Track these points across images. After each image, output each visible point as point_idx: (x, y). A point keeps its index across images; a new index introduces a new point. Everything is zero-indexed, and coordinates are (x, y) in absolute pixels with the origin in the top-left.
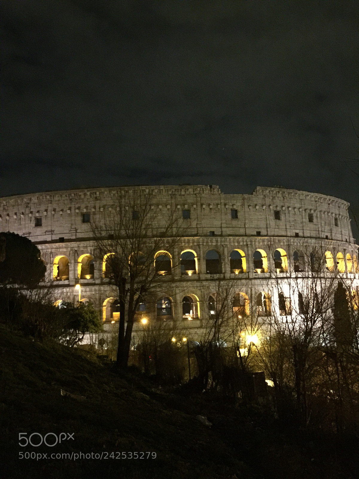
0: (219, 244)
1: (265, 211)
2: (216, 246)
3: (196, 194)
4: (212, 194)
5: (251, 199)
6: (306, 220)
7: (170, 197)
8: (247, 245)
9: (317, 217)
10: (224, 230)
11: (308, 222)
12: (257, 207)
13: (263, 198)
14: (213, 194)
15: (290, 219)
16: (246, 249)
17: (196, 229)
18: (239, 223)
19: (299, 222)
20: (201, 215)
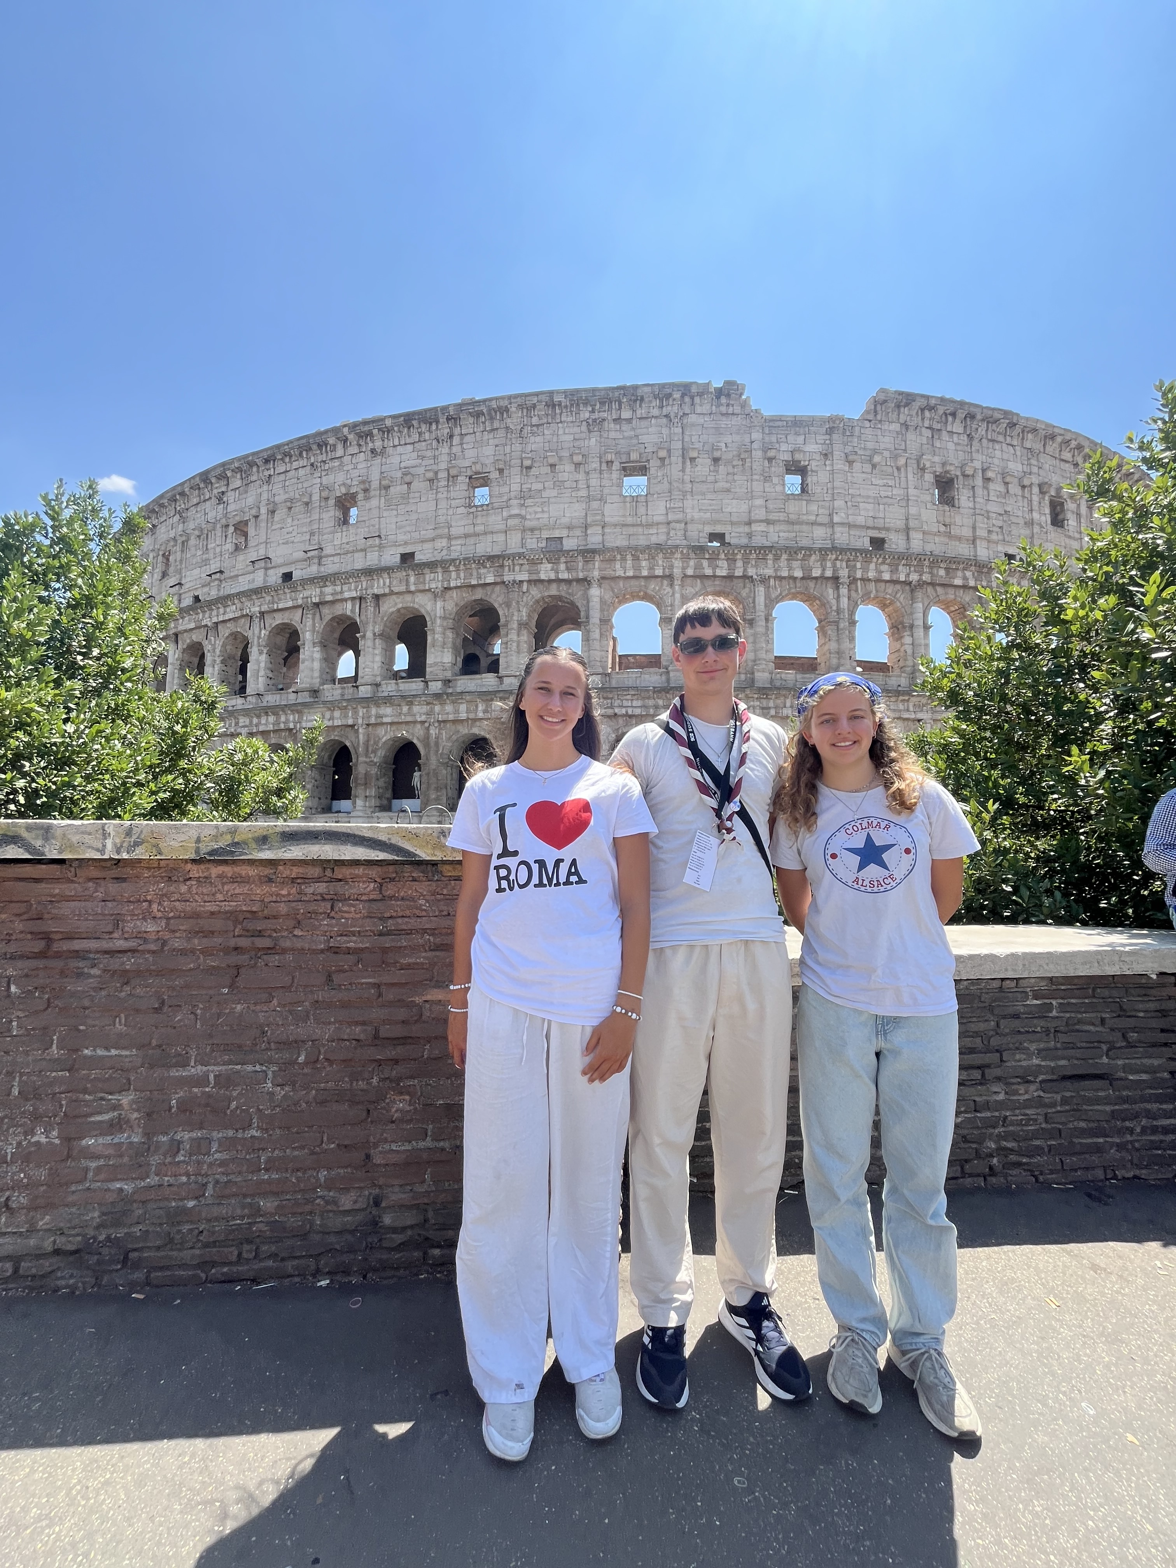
0: (739, 572)
1: (903, 475)
2: (730, 577)
3: (666, 416)
4: (723, 415)
5: (857, 433)
6: (1043, 518)
7: (584, 427)
8: (836, 579)
9: (1079, 515)
10: (759, 529)
11: (1050, 527)
12: (877, 459)
13: (897, 433)
14: (726, 414)
15: (989, 508)
16: (830, 591)
17: (663, 529)
18: (814, 507)
19: (1022, 521)
20: (683, 482)
